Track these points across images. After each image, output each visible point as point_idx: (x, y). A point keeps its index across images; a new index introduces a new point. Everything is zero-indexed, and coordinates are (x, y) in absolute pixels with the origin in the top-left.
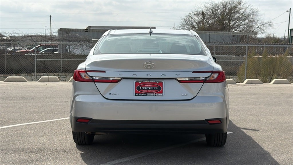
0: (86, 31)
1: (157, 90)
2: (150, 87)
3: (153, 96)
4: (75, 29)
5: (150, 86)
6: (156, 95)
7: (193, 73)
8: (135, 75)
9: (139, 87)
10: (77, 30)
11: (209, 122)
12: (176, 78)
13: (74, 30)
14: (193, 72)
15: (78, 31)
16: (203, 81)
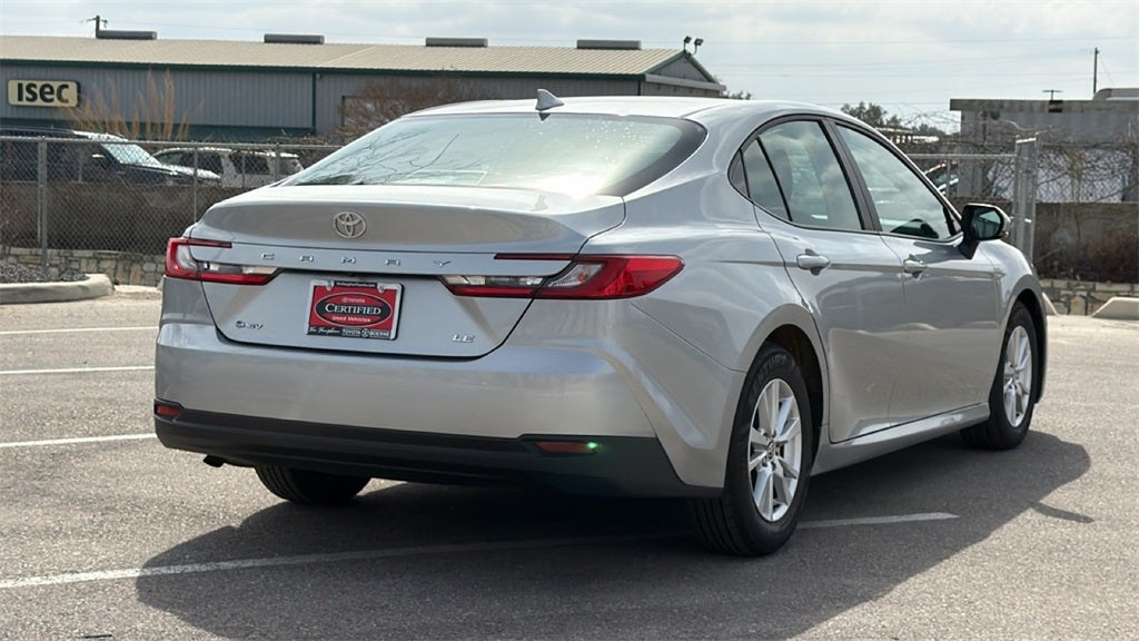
0: (1053, 106)
1: (379, 318)
2: (357, 305)
3: (361, 337)
4: (1012, 102)
5: (358, 301)
6: (372, 333)
7: (495, 258)
8: (307, 258)
9: (323, 303)
10: (1017, 106)
11: (542, 444)
12: (440, 276)
13: (1006, 105)
14: (498, 254)
15: (1021, 110)
16: (529, 292)
